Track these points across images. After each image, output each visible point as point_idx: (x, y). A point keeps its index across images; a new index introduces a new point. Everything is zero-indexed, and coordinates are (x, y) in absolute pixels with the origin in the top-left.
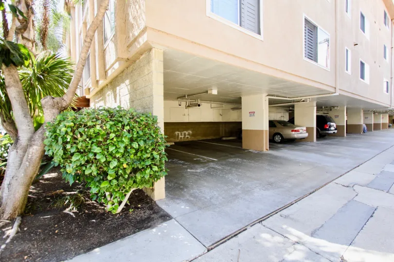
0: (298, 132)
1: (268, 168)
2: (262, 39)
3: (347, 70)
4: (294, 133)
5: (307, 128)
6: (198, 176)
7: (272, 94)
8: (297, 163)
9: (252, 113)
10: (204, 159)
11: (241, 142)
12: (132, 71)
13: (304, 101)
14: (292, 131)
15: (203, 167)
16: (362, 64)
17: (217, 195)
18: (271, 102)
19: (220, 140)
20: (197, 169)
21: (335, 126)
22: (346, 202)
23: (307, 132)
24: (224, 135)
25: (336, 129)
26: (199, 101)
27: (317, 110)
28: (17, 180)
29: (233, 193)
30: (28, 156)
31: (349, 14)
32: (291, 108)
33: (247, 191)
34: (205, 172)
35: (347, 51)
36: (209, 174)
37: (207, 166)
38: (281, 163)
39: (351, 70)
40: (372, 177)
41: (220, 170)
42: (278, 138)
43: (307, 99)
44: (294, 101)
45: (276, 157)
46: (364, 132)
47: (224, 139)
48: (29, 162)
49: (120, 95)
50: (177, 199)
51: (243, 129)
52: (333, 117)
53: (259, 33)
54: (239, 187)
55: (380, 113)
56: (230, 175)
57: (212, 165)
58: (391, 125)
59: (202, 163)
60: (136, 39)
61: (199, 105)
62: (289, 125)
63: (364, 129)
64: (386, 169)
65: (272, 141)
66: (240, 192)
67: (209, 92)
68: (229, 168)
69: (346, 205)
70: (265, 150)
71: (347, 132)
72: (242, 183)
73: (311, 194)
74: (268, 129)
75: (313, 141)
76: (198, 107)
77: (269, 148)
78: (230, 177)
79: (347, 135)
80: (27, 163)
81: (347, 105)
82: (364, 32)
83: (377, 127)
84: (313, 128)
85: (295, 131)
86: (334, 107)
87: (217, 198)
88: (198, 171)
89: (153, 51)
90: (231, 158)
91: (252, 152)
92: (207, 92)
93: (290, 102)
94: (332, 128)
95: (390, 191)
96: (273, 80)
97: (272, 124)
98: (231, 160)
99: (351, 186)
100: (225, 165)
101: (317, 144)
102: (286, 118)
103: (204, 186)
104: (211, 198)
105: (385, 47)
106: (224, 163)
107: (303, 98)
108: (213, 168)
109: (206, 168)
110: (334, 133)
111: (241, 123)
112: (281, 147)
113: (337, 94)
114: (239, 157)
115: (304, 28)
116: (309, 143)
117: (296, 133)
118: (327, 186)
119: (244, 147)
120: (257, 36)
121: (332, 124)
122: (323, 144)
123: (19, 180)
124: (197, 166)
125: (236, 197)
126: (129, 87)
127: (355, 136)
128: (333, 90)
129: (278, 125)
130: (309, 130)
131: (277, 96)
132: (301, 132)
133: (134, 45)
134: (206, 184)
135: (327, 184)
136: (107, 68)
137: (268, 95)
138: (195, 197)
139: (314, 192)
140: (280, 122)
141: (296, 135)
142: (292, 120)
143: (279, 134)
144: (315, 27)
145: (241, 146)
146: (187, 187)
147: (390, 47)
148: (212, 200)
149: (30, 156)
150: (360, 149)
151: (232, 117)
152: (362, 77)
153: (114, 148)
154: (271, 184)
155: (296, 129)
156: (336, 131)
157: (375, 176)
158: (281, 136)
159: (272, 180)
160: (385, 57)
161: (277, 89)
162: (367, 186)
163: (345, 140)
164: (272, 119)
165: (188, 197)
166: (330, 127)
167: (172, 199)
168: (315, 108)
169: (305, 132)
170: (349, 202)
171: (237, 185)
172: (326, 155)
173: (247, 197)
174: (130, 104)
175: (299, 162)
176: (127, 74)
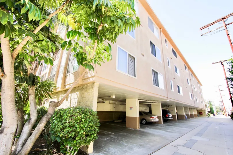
0: (154, 119)
1: (140, 138)
2: (136, 78)
3: (172, 89)
4: (151, 119)
5: (158, 116)
6: (106, 142)
7: (141, 99)
8: (153, 135)
9: (131, 108)
10: (106, 133)
11: (125, 124)
12: (81, 89)
13: (155, 103)
14: (151, 118)
15: (107, 137)
16: (178, 87)
17: (117, 151)
18: (140, 102)
19: (113, 122)
20: (104, 138)
21: (171, 115)
22: (173, 153)
23: (158, 118)
24: (115, 119)
25: (172, 117)
26: (104, 100)
27: (162, 107)
28: (30, 140)
29: (124, 150)
30: (38, 128)
31: (170, 67)
32: (150, 105)
33: (131, 149)
34: (109, 140)
35: (171, 81)
36: (111, 141)
37: (109, 137)
38: (146, 136)
39: (174, 90)
40: (185, 142)
41: (116, 139)
42: (144, 122)
43: (156, 102)
44: (151, 102)
45: (143, 132)
46: (186, 119)
47: (115, 121)
48: (38, 131)
49: (71, 98)
50: (99, 153)
51: (126, 116)
52: (170, 111)
53: (135, 76)
54: (127, 147)
55: (192, 109)
56: (121, 141)
57: (111, 136)
58: (199, 115)
59: (106, 135)
60: (88, 78)
61: (104, 102)
62: (149, 114)
63: (186, 117)
64: (192, 138)
65: (141, 123)
66: (128, 149)
67: (111, 97)
68: (120, 138)
69: (173, 154)
70: (137, 128)
71: (178, 119)
72: (128, 145)
73: (159, 150)
74: (139, 117)
75: (161, 124)
76: (103, 103)
77: (140, 127)
78: (122, 142)
79: (178, 120)
80: (37, 132)
81: (176, 105)
82: (177, 73)
83: (192, 116)
84: (161, 116)
85: (152, 118)
86: (170, 105)
87: (117, 152)
88: (105, 139)
89: (95, 83)
90: (121, 132)
91: (131, 129)
92: (110, 97)
93: (149, 103)
94: (170, 117)
95: (192, 148)
96: (141, 94)
97: (141, 113)
98: (121, 134)
99: (176, 146)
100: (118, 136)
101: (163, 125)
102: (148, 111)
103: (110, 147)
104: (114, 152)
105: (187, 79)
106: (117, 135)
107: (155, 101)
108: (112, 138)
109: (109, 138)
110: (171, 119)
111: (125, 112)
112: (146, 127)
113: (169, 100)
114: (125, 132)
115: (152, 73)
116: (160, 125)
117: (153, 119)
118: (166, 146)
119: (127, 126)
120: (134, 77)
121: (170, 114)
122: (166, 125)
123: (31, 140)
124: (104, 137)
125: (126, 151)
126: (78, 95)
127: (182, 121)
128: (167, 99)
129: (144, 114)
130: (159, 117)
131: (143, 100)
132: (155, 119)
133: (87, 80)
134: (110, 146)
135: (166, 145)
136: (66, 84)
137: (138, 99)
138: (107, 152)
139: (160, 149)
140: (145, 113)
141: (153, 120)
142: (150, 112)
143: (144, 119)
144: (157, 73)
145: (125, 126)
146: (101, 147)
147: (190, 79)
148: (115, 153)
149: (39, 128)
150: (183, 128)
151: (120, 109)
152: (179, 92)
153: (83, 125)
154: (141, 145)
155: (153, 117)
156: (172, 118)
157: (187, 142)
158: (146, 120)
159: (142, 144)
160: (188, 83)
161: (143, 97)
162: (183, 146)
163: (177, 123)
164: (141, 111)
165: (103, 152)
166: (169, 116)
167: (96, 153)
168: (161, 106)
169: (157, 118)
170: (174, 153)
171: (126, 146)
172: (167, 131)
173: (131, 152)
174: (78, 103)
175: (154, 135)
176: (78, 89)
